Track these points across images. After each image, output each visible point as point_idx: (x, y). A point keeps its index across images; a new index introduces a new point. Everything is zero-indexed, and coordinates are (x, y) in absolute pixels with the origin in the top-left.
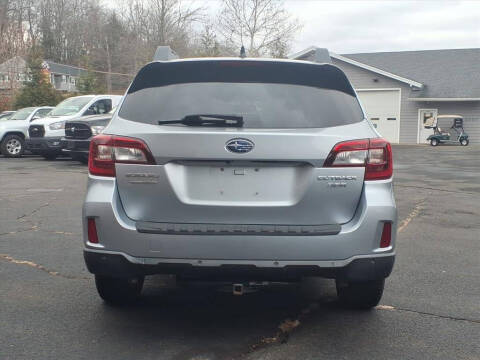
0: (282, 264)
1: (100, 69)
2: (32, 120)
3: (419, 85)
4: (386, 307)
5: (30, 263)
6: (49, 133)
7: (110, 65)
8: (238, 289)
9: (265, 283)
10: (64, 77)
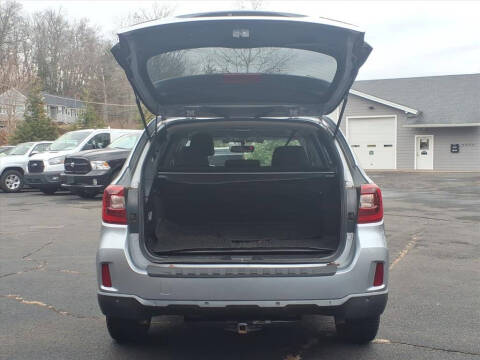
0: (283, 304)
1: (96, 100)
2: (30, 155)
3: (415, 112)
4: (382, 340)
5: (40, 303)
6: (48, 168)
7: (106, 96)
8: (243, 328)
9: (268, 322)
10: (60, 109)
